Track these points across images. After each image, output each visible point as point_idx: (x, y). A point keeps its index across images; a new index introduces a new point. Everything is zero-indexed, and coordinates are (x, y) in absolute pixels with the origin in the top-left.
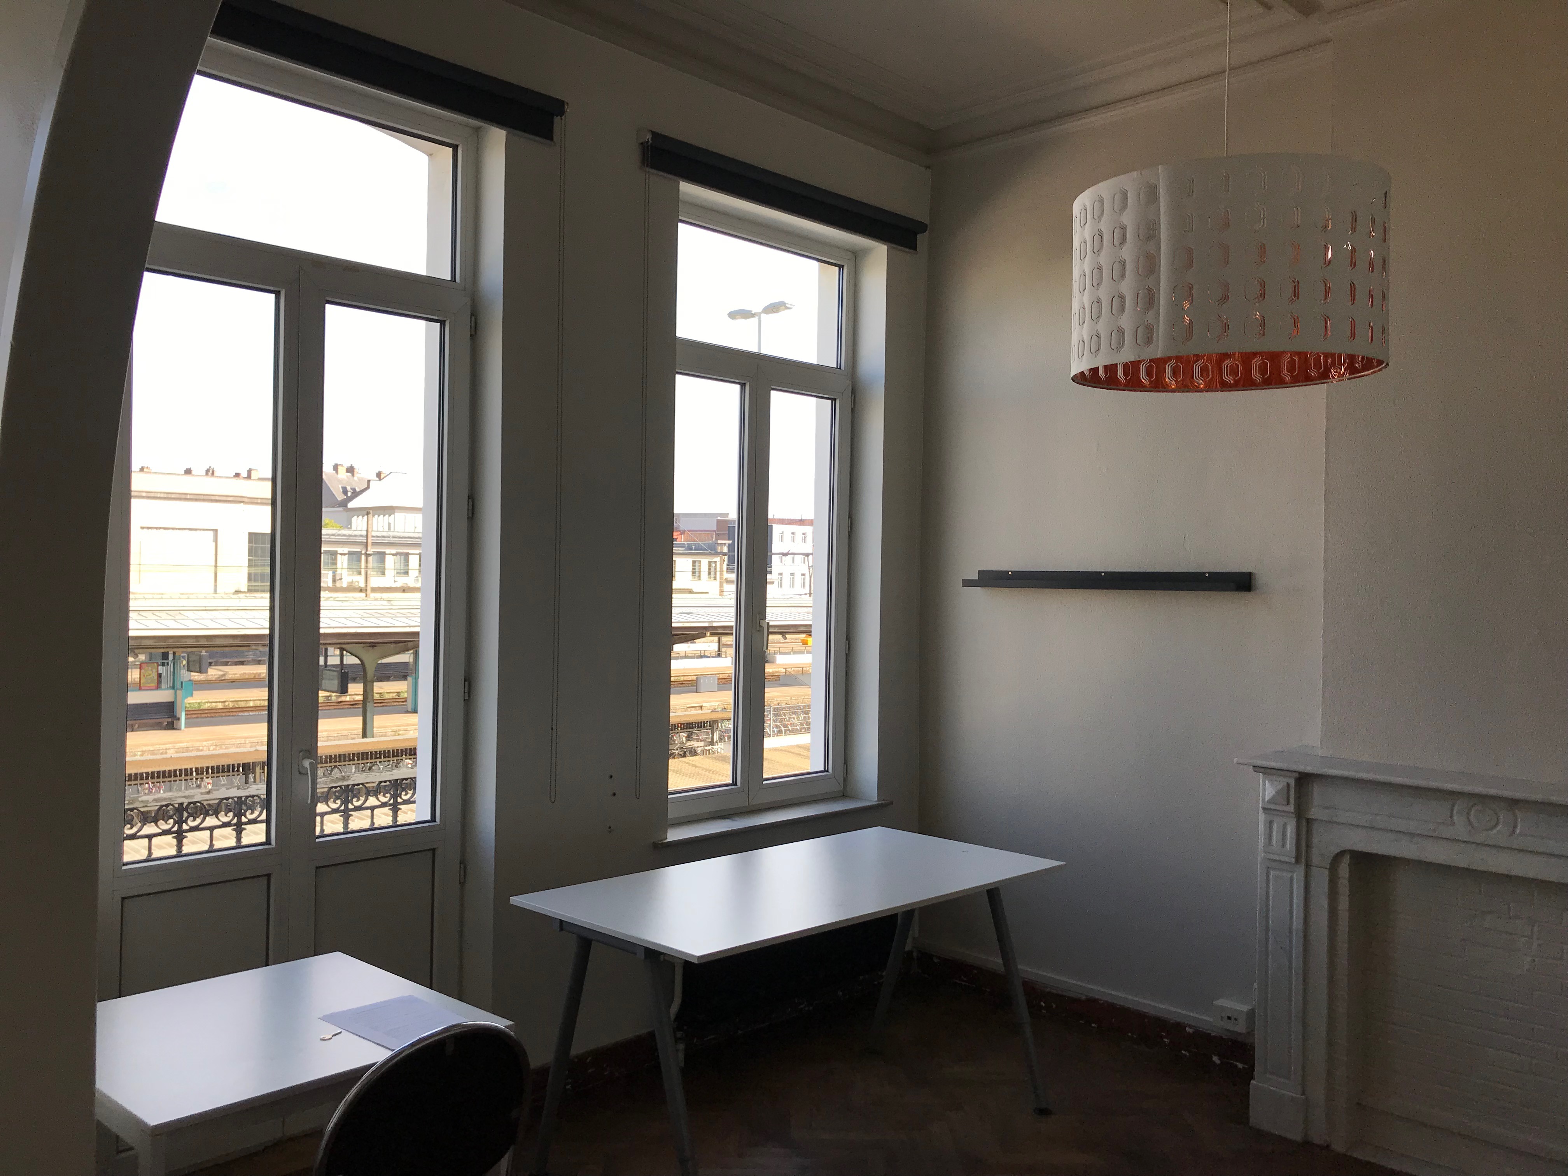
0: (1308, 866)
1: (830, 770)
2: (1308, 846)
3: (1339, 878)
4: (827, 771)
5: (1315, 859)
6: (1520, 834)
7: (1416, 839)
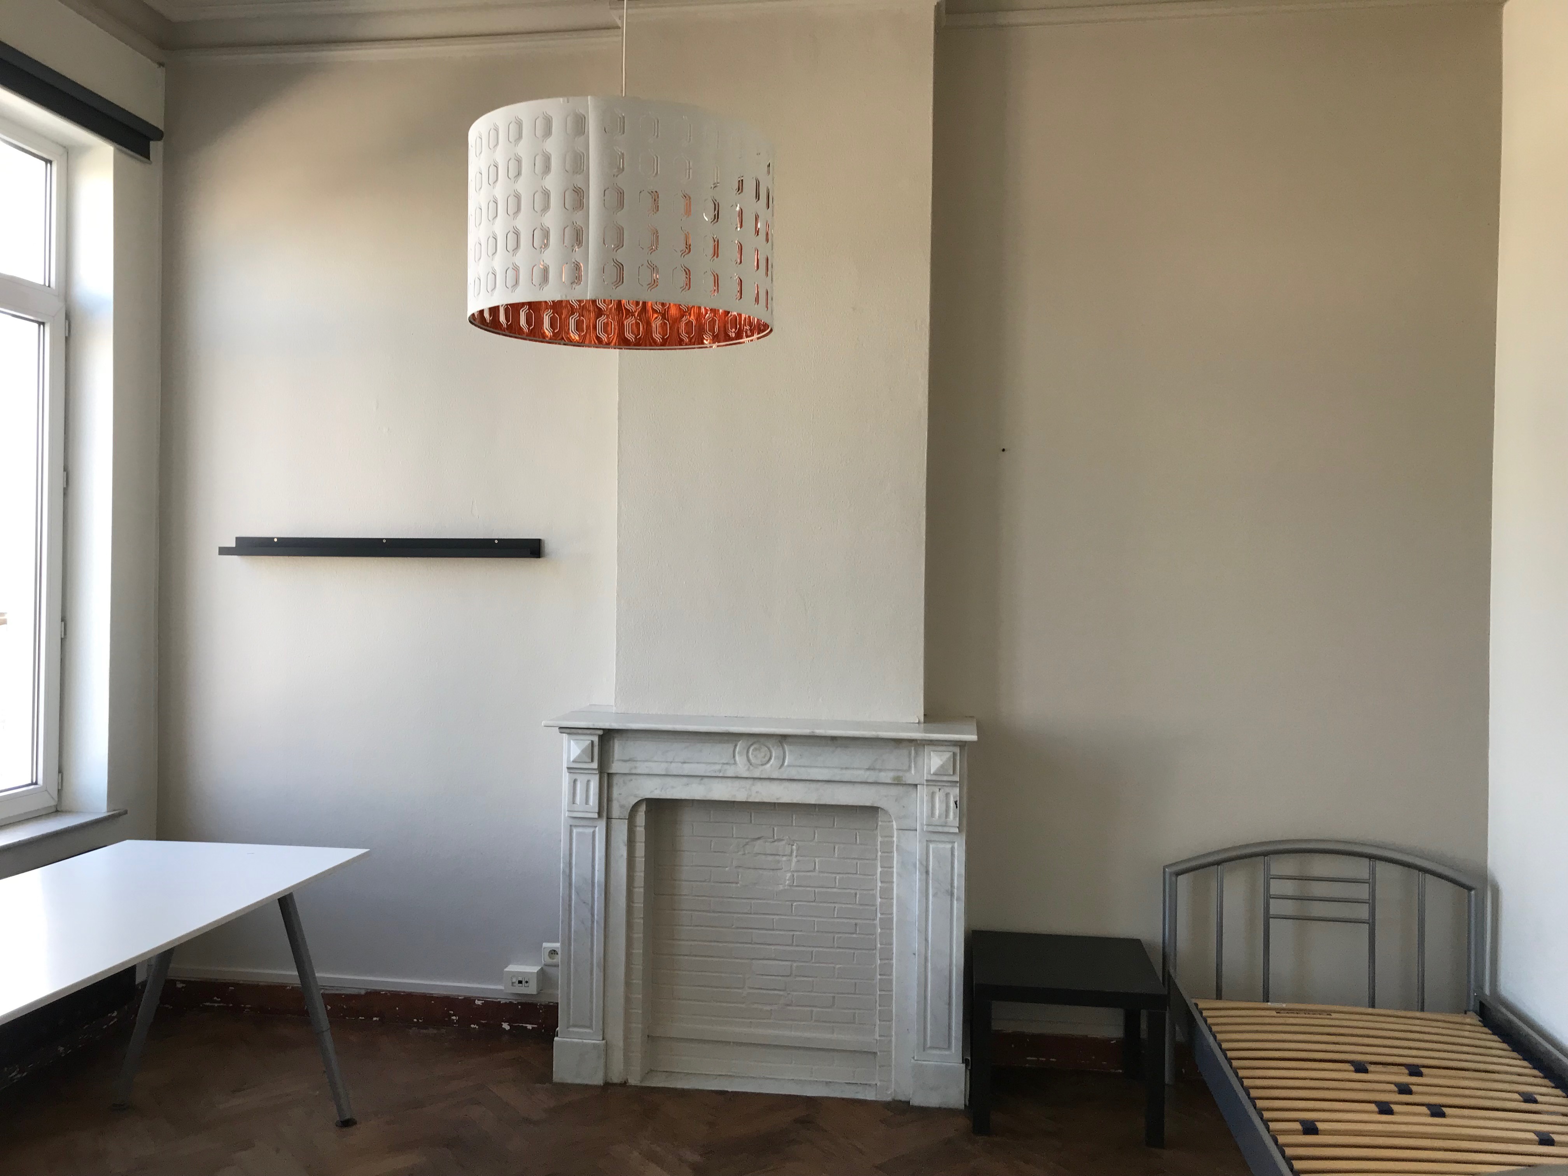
0: (609, 819)
1: (40, 782)
2: (609, 800)
3: (636, 826)
4: (36, 783)
5: (616, 812)
6: (789, 766)
7: (706, 780)
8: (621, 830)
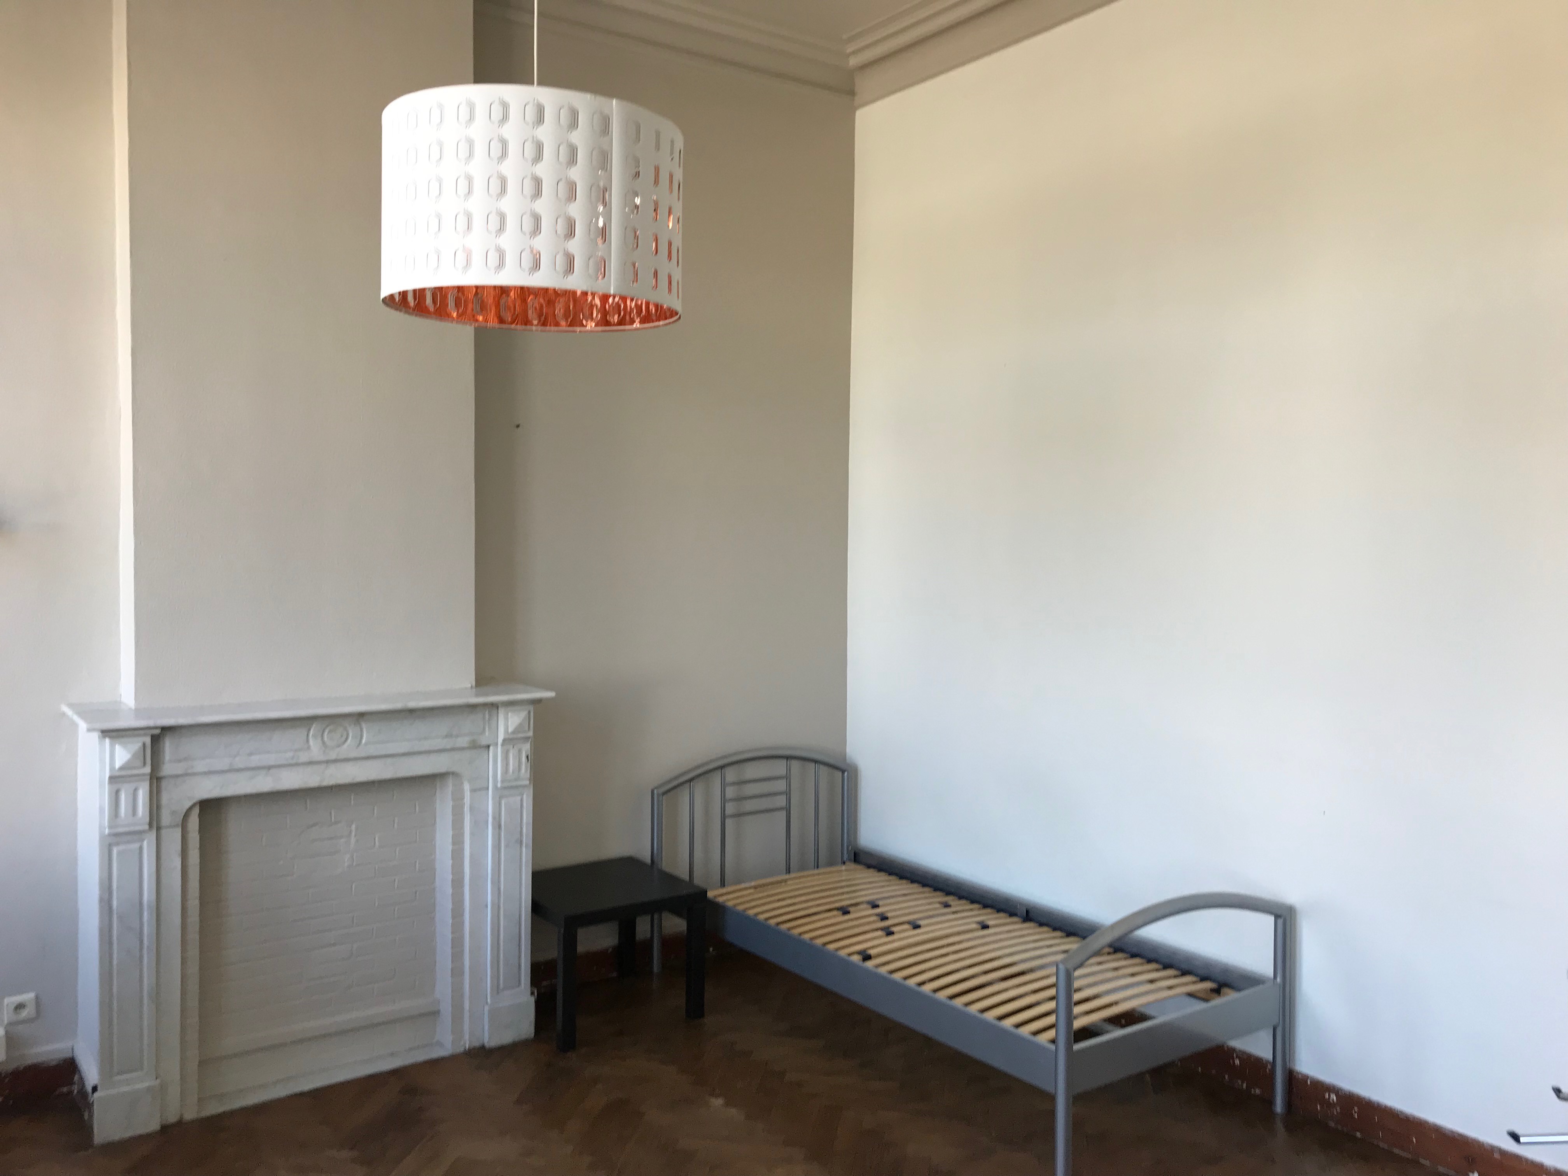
0: (159, 829)
2: (159, 807)
3: (189, 833)
5: (166, 818)
6: (366, 744)
7: (272, 771)
8: (173, 839)
